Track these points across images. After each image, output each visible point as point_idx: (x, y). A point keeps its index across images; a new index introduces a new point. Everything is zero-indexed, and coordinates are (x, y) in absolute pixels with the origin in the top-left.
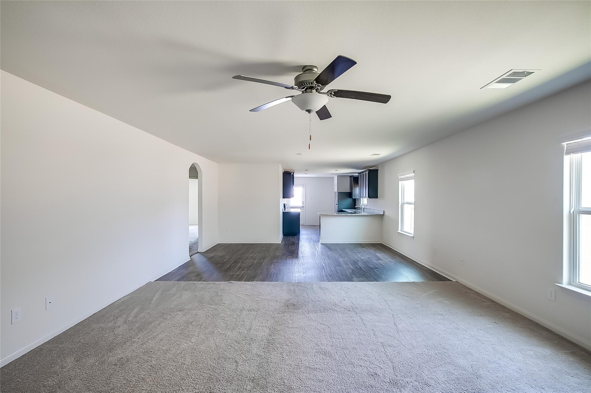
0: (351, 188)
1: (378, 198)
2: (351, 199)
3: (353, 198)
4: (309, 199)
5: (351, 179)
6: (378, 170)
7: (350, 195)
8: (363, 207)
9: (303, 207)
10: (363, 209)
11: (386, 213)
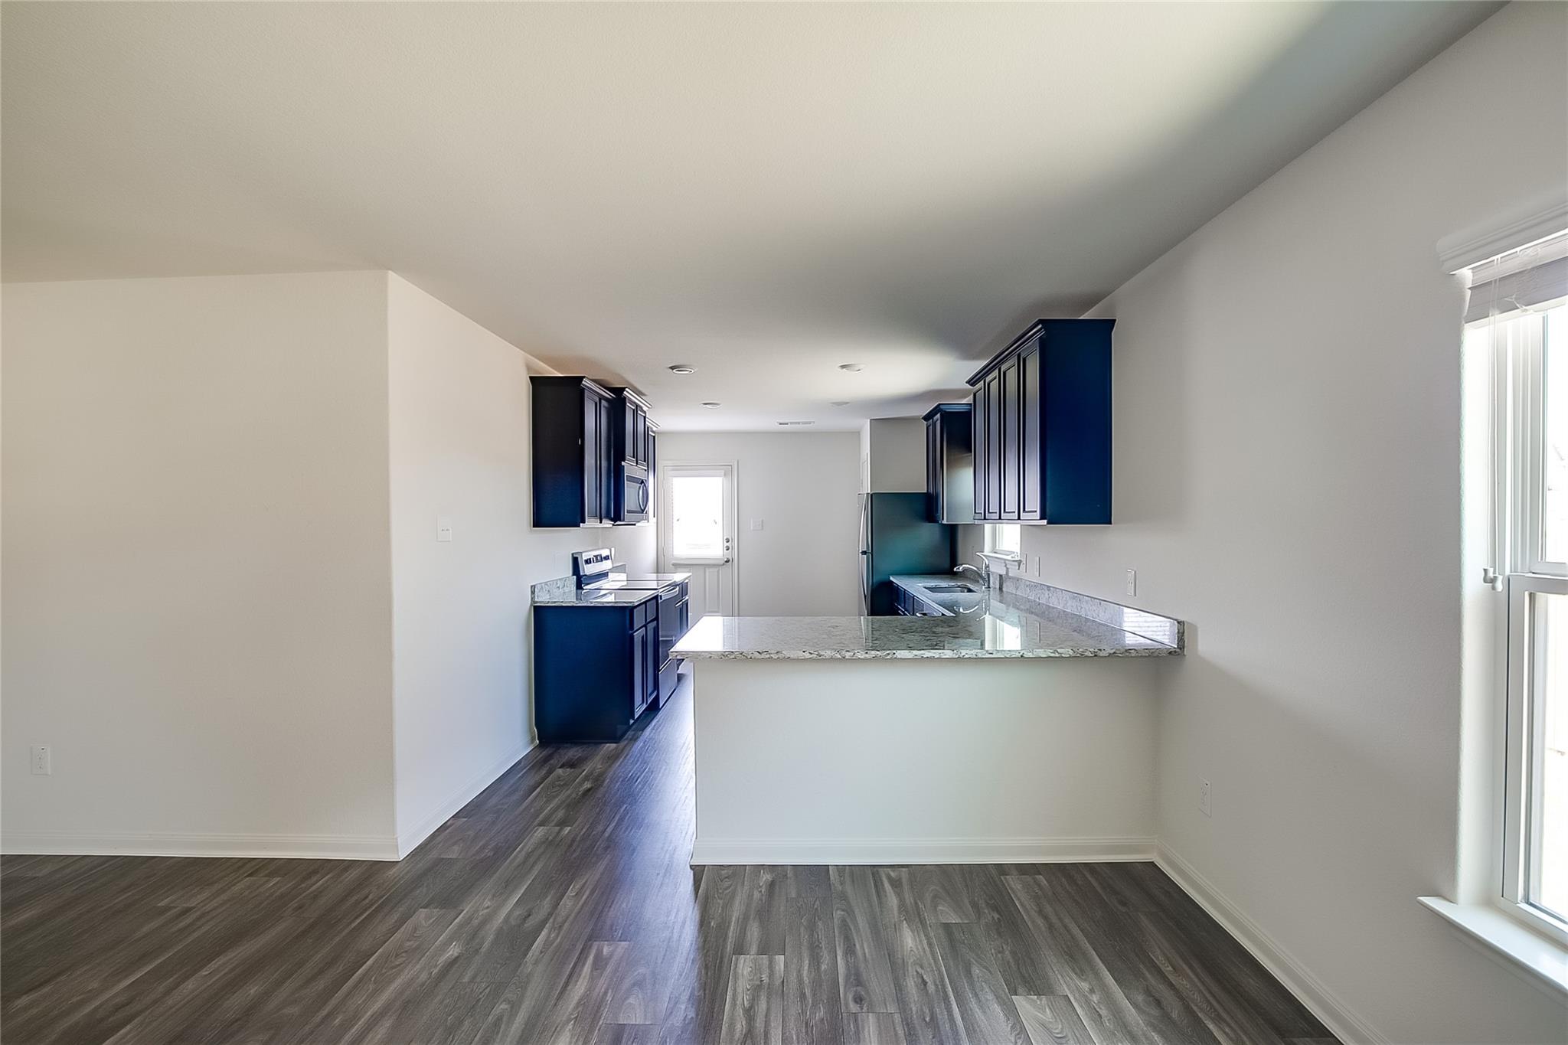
0: (934, 472)
1: (1110, 523)
2: (936, 524)
3: (945, 522)
4: (752, 528)
5: (934, 424)
6: (1115, 321)
7: (927, 506)
8: (997, 569)
9: (727, 561)
10: (994, 582)
11: (1207, 645)
